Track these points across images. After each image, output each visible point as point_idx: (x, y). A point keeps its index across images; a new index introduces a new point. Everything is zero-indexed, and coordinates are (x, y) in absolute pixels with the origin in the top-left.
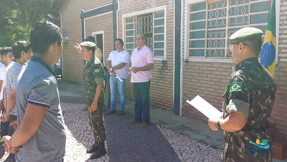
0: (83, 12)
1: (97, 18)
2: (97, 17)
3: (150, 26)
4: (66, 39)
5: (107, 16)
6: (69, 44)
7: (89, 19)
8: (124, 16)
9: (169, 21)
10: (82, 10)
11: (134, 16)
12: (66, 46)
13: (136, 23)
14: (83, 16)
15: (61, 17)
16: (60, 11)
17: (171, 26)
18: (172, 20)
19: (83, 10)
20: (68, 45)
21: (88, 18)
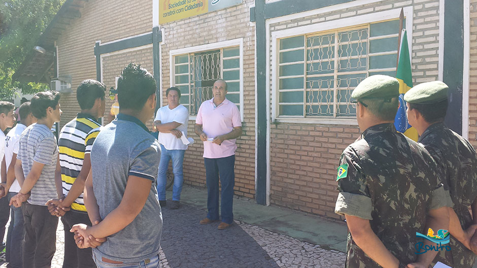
0: (100, 45)
1: (125, 55)
2: (124, 54)
4: (67, 88)
5: (143, 52)
6: (70, 96)
7: (111, 56)
8: (173, 53)
9: (247, 62)
10: (96, 42)
11: (190, 53)
12: (67, 99)
13: (193, 63)
14: (99, 50)
15: (57, 51)
16: (55, 42)
17: (251, 70)
18: (252, 61)
19: (100, 41)
20: (70, 98)
21: (108, 55)
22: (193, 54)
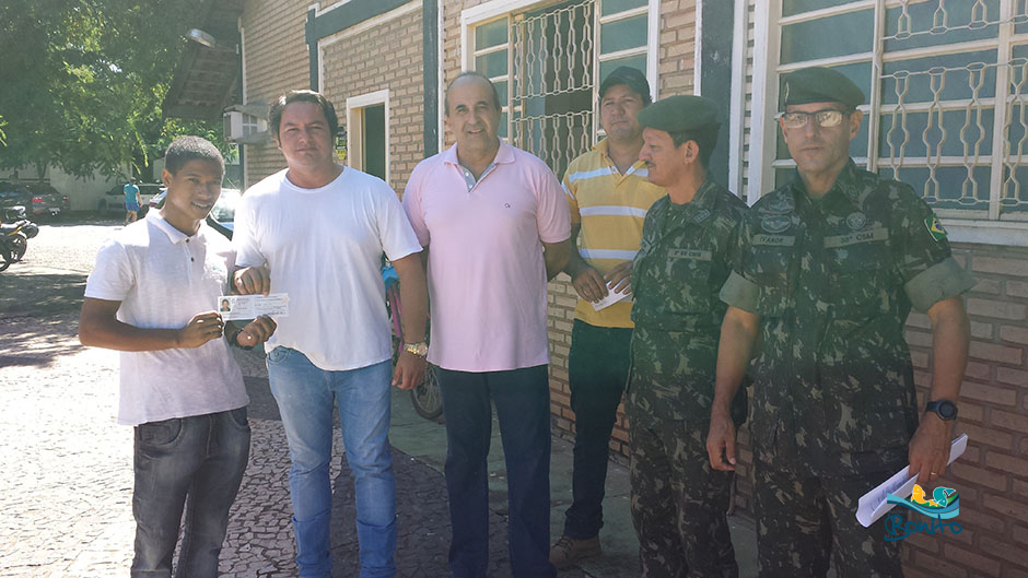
0: (317, 15)
1: (366, 38)
2: (363, 33)
3: (579, 55)
4: (259, 130)
5: (404, 22)
6: (267, 152)
7: (340, 42)
9: (672, 23)
10: (310, 8)
12: (260, 159)
13: (520, 45)
14: (317, 29)
15: (243, 43)
16: (240, 20)
17: (683, 49)
18: (686, 19)
19: (316, 6)
20: (265, 156)
21: (333, 40)
22: (520, 17)
